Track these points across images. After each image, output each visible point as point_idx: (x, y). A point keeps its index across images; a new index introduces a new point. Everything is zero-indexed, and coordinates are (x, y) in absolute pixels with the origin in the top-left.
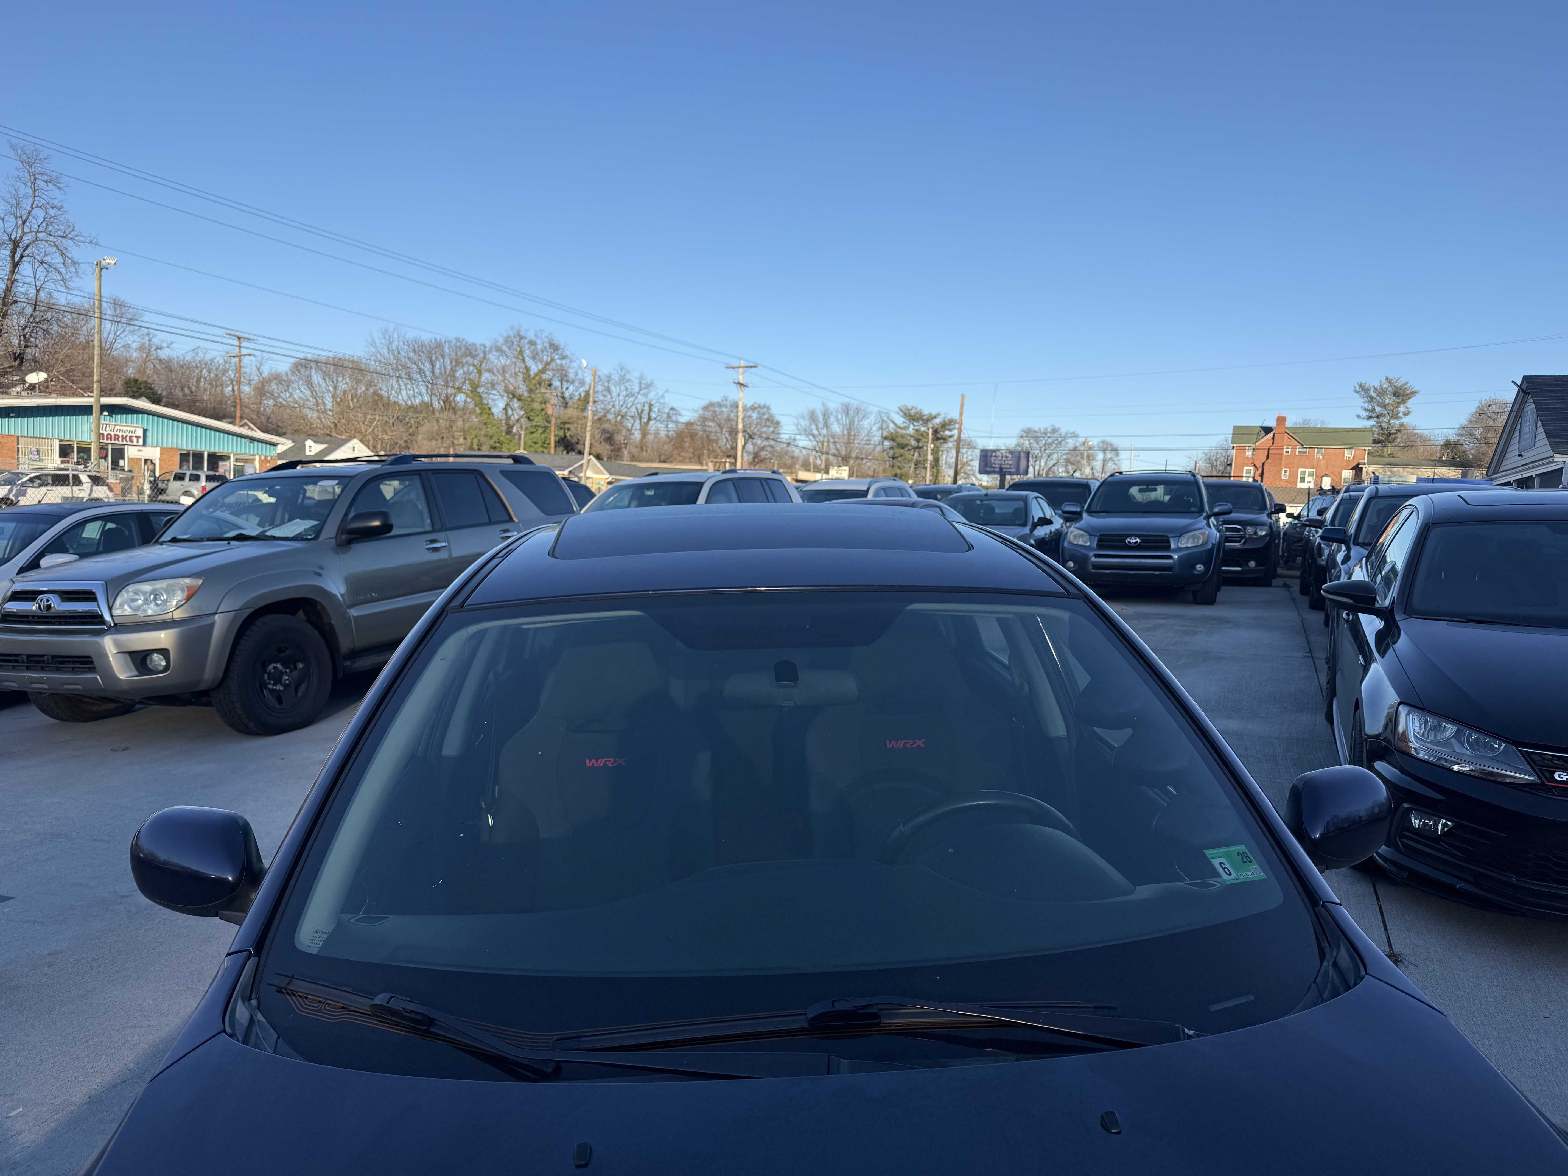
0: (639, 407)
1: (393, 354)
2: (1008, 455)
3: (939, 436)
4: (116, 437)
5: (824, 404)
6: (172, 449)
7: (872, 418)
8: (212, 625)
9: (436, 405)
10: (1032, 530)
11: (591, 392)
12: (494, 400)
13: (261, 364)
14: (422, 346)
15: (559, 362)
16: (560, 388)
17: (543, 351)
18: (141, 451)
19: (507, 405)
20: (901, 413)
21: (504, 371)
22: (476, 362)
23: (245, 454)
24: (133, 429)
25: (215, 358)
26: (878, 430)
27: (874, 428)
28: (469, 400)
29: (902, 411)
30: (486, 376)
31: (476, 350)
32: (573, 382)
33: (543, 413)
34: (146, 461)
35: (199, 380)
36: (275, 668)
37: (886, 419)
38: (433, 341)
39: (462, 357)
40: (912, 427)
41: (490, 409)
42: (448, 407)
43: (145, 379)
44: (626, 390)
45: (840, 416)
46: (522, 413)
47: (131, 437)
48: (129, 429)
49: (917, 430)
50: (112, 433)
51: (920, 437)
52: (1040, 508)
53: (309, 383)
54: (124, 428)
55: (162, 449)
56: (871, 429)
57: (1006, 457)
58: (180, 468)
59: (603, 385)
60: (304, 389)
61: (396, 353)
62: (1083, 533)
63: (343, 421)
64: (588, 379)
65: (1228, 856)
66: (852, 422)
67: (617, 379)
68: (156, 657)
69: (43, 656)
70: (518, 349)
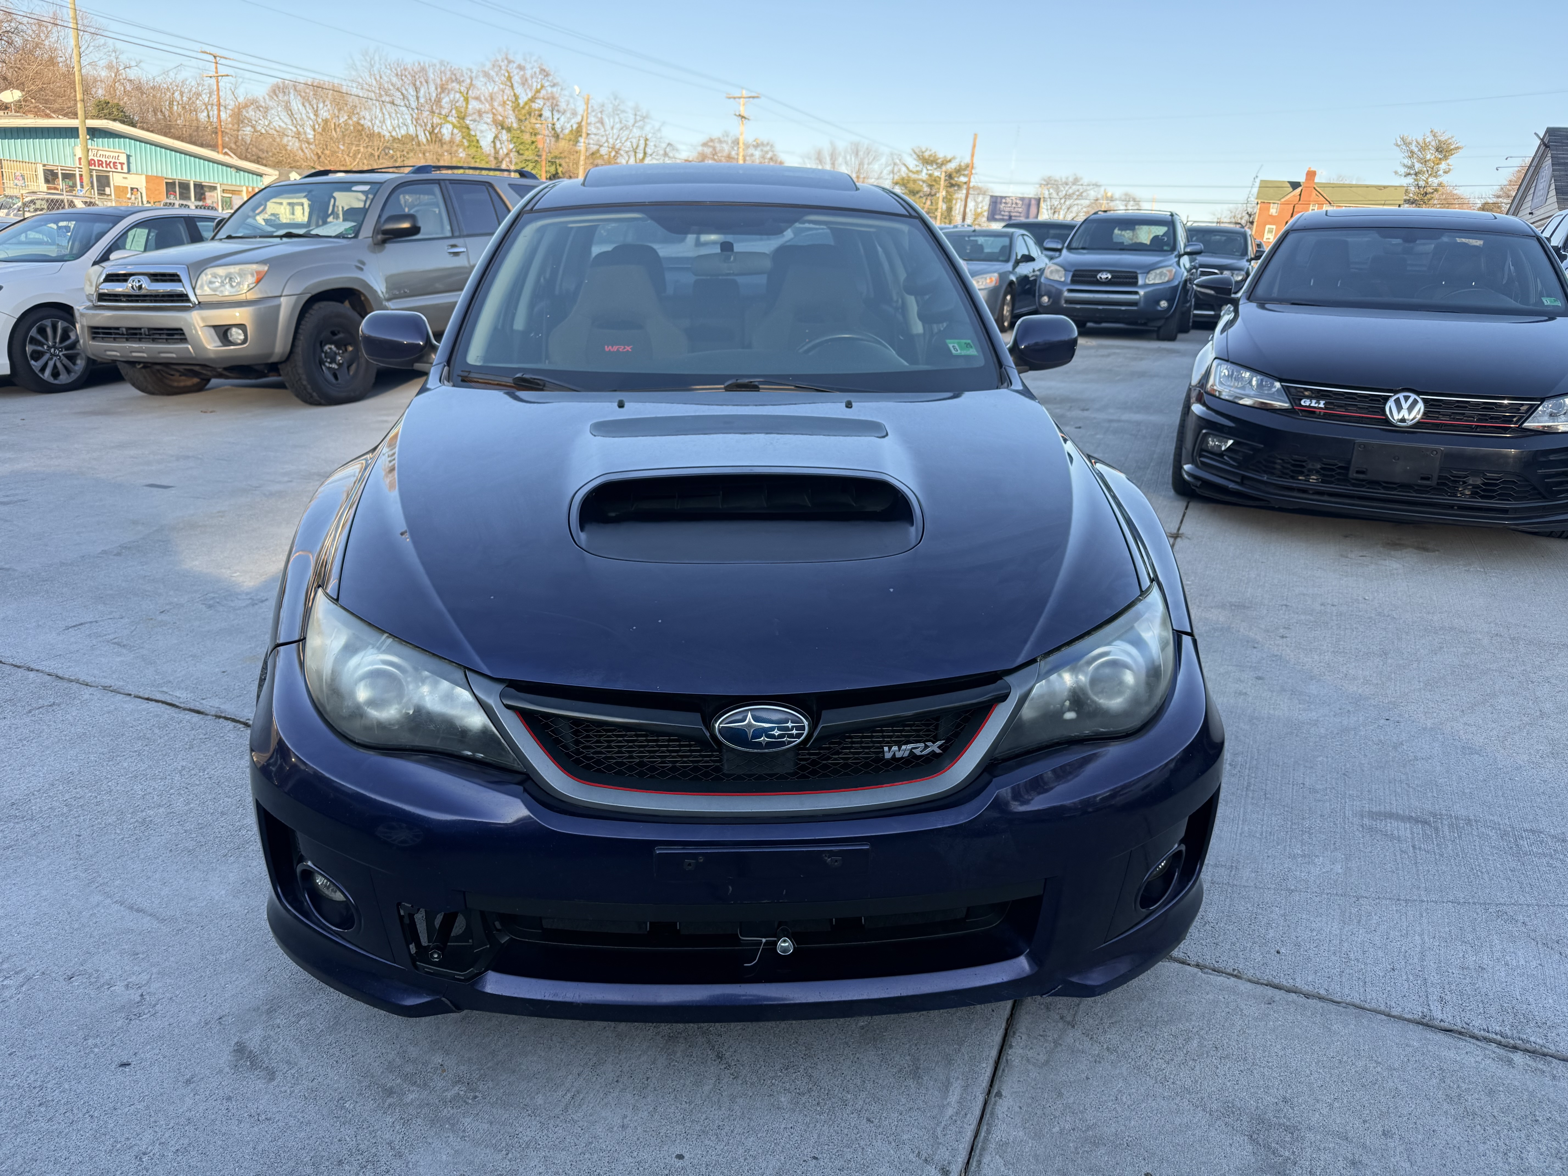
0: (634, 141)
1: (376, 79)
2: (1018, 201)
3: (953, 182)
4: (100, 163)
5: (832, 143)
6: (157, 177)
7: (883, 160)
8: (278, 307)
9: (422, 138)
10: (1015, 267)
11: (584, 123)
12: (482, 131)
13: (236, 88)
14: (405, 69)
15: (549, 89)
16: (550, 119)
17: (532, 77)
18: (126, 178)
19: (496, 137)
20: (915, 156)
21: (492, 99)
22: (462, 89)
23: (232, 185)
24: (116, 155)
25: (187, 80)
26: (889, 174)
27: (885, 172)
28: (456, 131)
29: (915, 153)
30: (474, 105)
31: (462, 75)
32: (564, 113)
33: (533, 147)
34: (132, 189)
35: (171, 104)
36: (330, 349)
37: (898, 161)
38: (416, 64)
39: (447, 82)
40: (925, 171)
41: (478, 141)
42: (434, 139)
43: (116, 101)
44: (621, 122)
45: (848, 158)
46: (511, 146)
47: (115, 163)
48: (112, 154)
49: (930, 175)
50: (96, 159)
51: (933, 182)
52: (1025, 244)
53: (288, 108)
54: (107, 154)
55: (147, 176)
56: (881, 173)
57: (1016, 204)
58: (167, 197)
59: (596, 116)
60: (284, 115)
61: (378, 78)
62: (1059, 268)
63: (327, 152)
64: (581, 109)
65: (959, 344)
66: (861, 164)
67: (610, 110)
68: (234, 330)
69: (140, 329)
70: (507, 74)
